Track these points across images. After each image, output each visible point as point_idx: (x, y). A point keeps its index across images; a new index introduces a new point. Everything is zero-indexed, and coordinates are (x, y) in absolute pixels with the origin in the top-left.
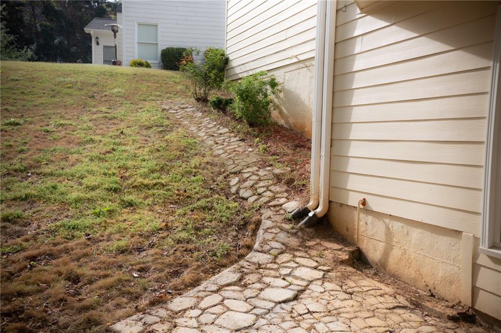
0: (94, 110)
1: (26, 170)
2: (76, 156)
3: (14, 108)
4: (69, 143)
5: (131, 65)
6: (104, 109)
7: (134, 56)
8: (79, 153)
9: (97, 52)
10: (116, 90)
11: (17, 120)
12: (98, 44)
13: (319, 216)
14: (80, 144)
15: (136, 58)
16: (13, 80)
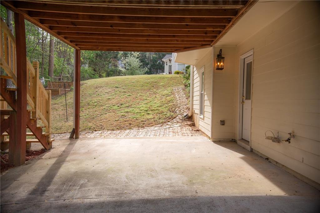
0: (152, 90)
1: (129, 106)
2: (141, 103)
3: (131, 91)
4: (141, 100)
5: (175, 73)
6: (155, 90)
7: (176, 70)
8: (142, 102)
9: (166, 68)
10: (162, 84)
11: (130, 94)
12: (167, 65)
13: (190, 116)
14: (143, 100)
15: (177, 70)
16: (133, 82)
